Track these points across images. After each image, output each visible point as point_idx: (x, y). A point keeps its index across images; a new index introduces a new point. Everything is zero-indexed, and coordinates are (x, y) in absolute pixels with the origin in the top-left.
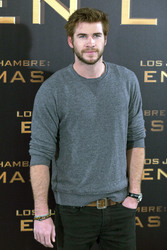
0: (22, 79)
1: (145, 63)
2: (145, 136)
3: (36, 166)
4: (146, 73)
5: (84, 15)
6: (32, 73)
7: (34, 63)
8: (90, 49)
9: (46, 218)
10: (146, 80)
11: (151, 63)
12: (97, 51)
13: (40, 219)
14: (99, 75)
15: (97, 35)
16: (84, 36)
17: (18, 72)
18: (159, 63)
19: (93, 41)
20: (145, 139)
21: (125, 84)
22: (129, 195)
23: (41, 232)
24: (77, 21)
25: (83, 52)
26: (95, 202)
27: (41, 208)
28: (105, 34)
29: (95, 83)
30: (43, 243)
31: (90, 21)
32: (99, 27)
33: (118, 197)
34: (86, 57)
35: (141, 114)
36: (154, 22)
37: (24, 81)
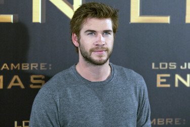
0: (20, 84)
1: (157, 65)
4: (159, 76)
6: (32, 77)
7: (33, 66)
10: (159, 85)
11: (164, 66)
12: (107, 50)
14: (104, 78)
15: (106, 32)
16: (92, 32)
17: (16, 77)
18: (173, 66)
19: (103, 39)
25: (92, 51)
28: (114, 31)
32: (108, 24)
34: (95, 57)
36: (166, 20)
37: (23, 87)
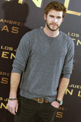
2: (71, 73)
3: (14, 73)
5: (55, 7)
6: (13, 28)
8: (54, 24)
9: (15, 99)
12: (57, 25)
13: (12, 99)
15: (59, 17)
16: (52, 16)
17: (6, 26)
20: (71, 75)
21: (67, 44)
22: (56, 100)
23: (11, 106)
24: (51, 8)
25: (50, 24)
26: (37, 98)
27: (13, 94)
28: (63, 17)
29: (52, 39)
30: (11, 112)
31: (57, 10)
32: (61, 14)
33: (50, 100)
34: (51, 27)
35: (72, 61)
37: (8, 31)
